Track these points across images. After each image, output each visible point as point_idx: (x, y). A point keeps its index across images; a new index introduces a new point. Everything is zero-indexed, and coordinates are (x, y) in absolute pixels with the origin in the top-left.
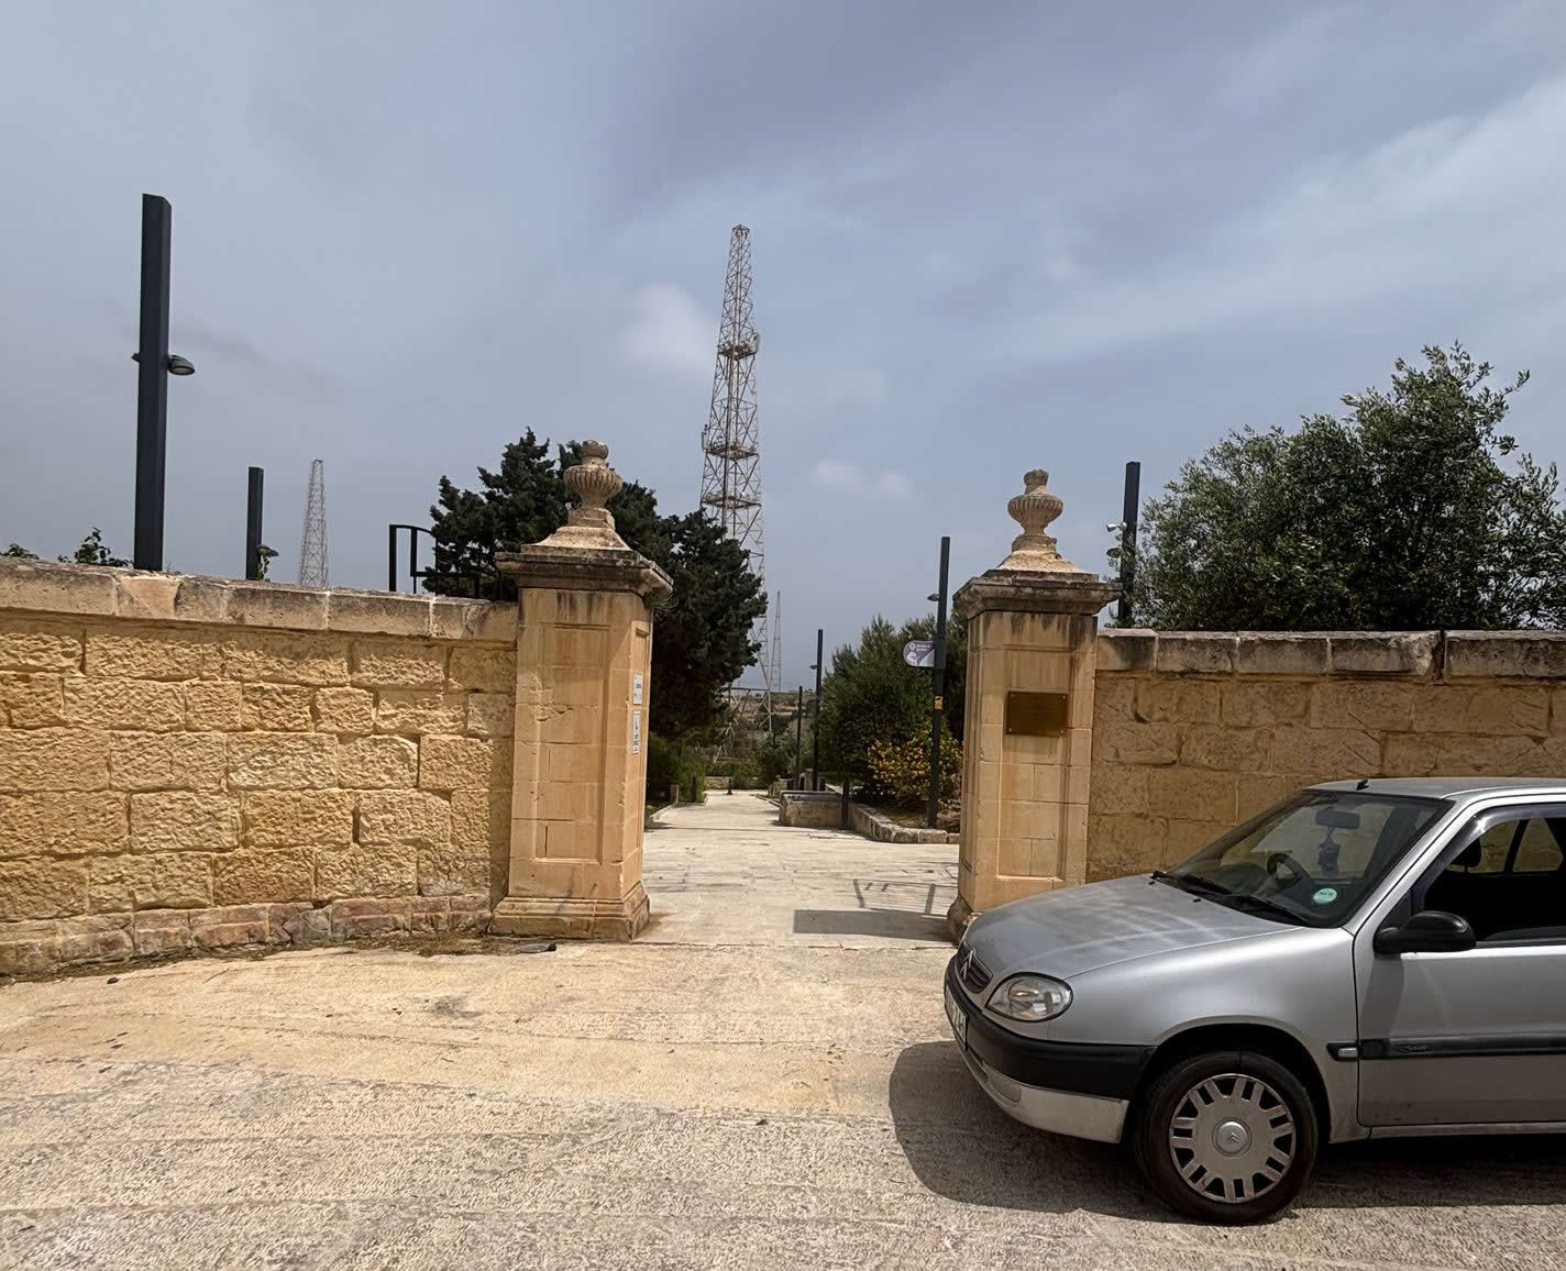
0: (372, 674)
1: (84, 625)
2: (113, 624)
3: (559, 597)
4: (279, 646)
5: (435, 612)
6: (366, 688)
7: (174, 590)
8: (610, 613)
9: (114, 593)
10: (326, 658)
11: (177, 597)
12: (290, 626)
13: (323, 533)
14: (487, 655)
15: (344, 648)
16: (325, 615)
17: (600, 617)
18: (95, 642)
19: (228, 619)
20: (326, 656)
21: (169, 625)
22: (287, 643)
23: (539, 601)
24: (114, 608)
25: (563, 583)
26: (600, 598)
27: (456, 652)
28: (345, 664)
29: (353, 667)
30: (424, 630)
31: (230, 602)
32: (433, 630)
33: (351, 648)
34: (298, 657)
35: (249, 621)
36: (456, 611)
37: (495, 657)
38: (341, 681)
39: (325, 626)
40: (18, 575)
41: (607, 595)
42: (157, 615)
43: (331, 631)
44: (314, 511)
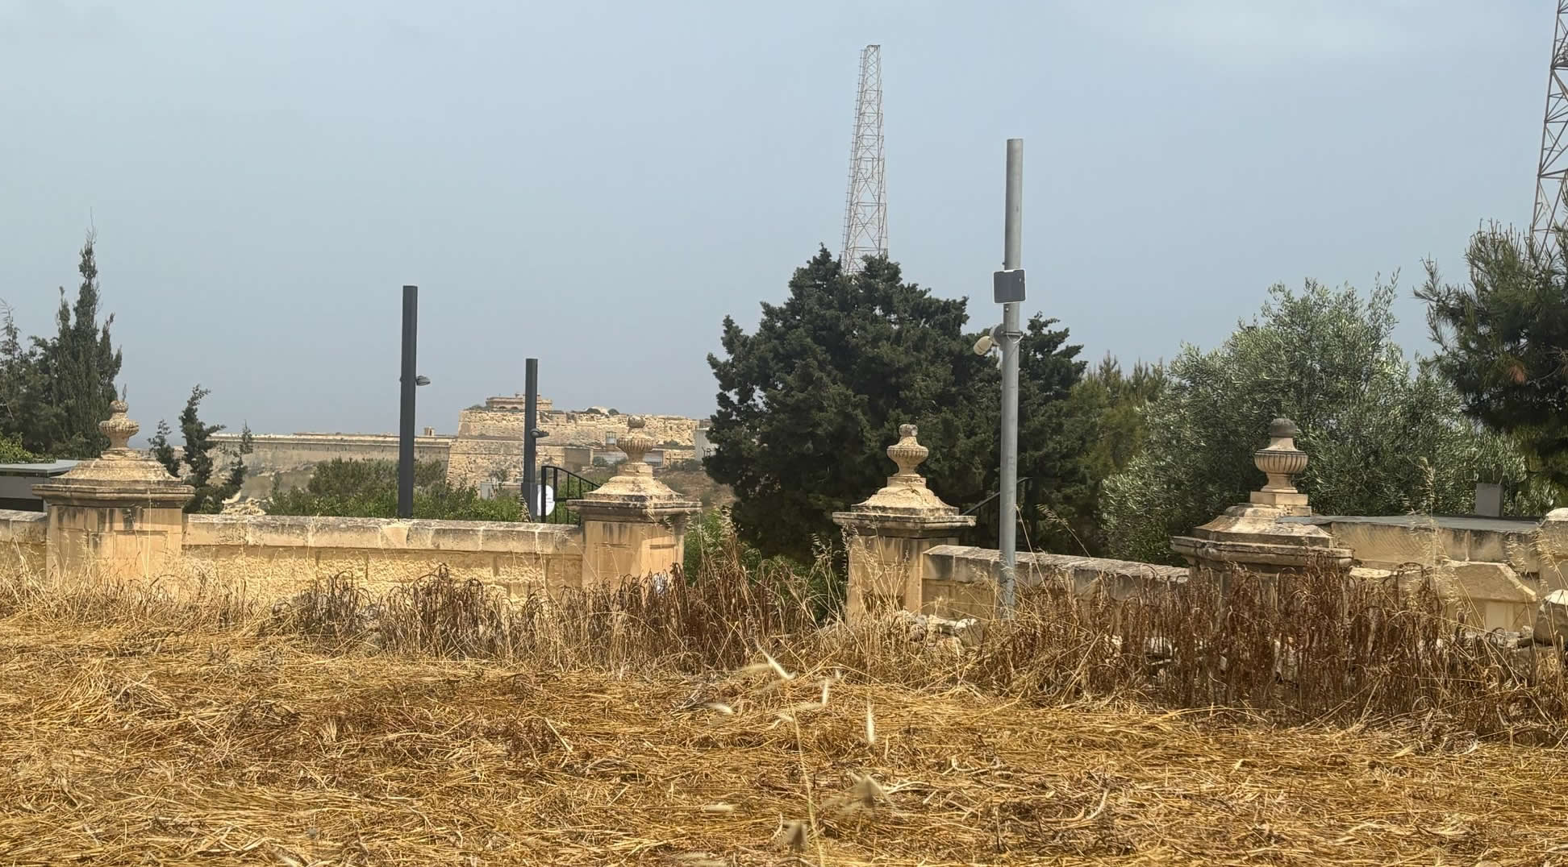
0: (505, 577)
1: (367, 553)
2: (377, 552)
3: (604, 526)
4: (458, 561)
5: (539, 538)
6: (503, 585)
7: (406, 532)
8: (630, 537)
9: (379, 536)
10: (482, 567)
11: (408, 536)
12: (462, 549)
13: (880, 182)
14: (569, 564)
15: (491, 560)
16: (480, 542)
17: (625, 540)
18: (373, 562)
19: (430, 547)
20: (482, 566)
21: (405, 551)
22: (462, 559)
23: (594, 528)
24: (380, 544)
25: (606, 518)
26: (625, 527)
27: (552, 562)
28: (492, 571)
29: (496, 573)
30: (533, 549)
31: (433, 537)
32: (538, 549)
33: (495, 561)
34: (468, 567)
35: (442, 547)
36: (550, 536)
37: (574, 564)
38: (489, 581)
39: (480, 549)
40: (340, 530)
41: (629, 525)
42: (399, 546)
43: (485, 552)
44: (865, 142)
